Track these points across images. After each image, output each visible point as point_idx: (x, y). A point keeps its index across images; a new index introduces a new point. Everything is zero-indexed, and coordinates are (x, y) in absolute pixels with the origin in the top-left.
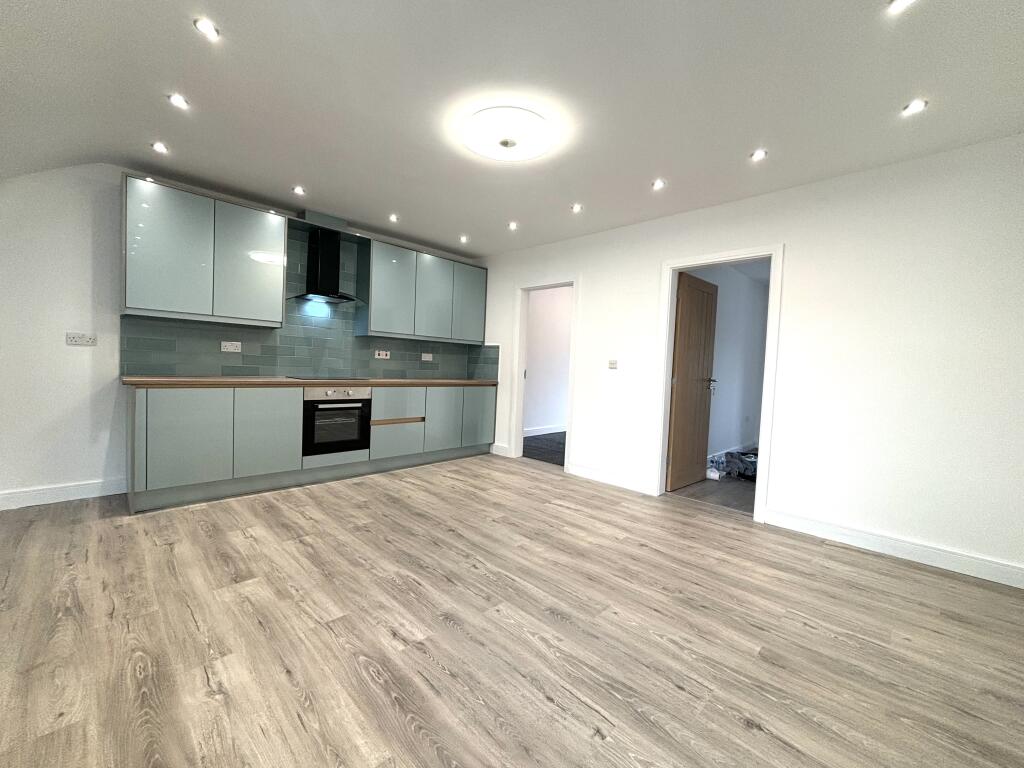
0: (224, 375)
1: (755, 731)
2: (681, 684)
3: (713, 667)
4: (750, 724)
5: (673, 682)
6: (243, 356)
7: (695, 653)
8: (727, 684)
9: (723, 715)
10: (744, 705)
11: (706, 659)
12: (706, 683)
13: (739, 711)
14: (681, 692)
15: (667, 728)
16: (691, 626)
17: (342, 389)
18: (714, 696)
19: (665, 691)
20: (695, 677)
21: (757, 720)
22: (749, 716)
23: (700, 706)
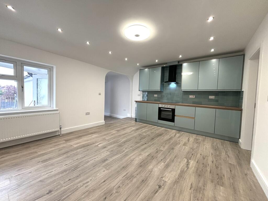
0: (155, 101)
1: (48, 192)
2: (70, 180)
3: (73, 190)
4: (50, 191)
5: (72, 179)
6: (158, 97)
7: (80, 187)
8: (65, 191)
9: (56, 186)
10: (56, 193)
11: (77, 189)
12: (68, 186)
13: (55, 191)
14: (68, 179)
15: (60, 175)
16: (94, 190)
17: (167, 105)
18: (63, 186)
19: (70, 176)
20: (71, 184)
21: (50, 194)
22: (52, 192)
23: (62, 182)
